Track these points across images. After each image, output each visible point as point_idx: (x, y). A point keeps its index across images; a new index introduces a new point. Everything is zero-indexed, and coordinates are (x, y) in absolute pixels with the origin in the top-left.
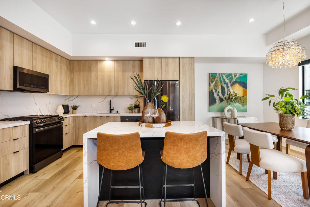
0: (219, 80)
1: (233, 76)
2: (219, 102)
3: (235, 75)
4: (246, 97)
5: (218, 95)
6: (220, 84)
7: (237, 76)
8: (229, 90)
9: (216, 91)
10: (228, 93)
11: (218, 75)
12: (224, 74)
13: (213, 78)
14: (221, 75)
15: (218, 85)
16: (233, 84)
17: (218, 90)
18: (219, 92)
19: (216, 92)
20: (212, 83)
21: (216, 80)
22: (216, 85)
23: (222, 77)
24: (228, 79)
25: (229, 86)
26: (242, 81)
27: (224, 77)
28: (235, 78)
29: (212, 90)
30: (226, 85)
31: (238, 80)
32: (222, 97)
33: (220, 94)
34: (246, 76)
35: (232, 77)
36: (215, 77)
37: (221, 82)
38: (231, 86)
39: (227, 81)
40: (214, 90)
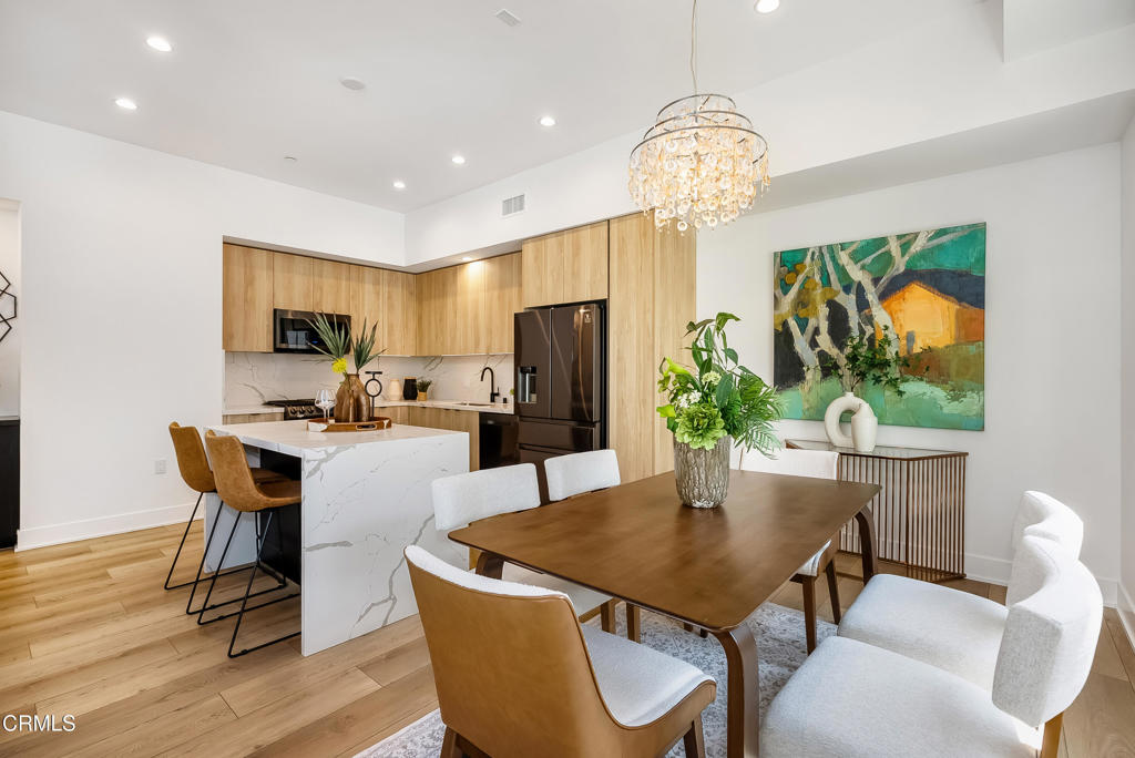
0: (817, 278)
1: (894, 247)
2: (819, 375)
3: (904, 240)
5: (813, 344)
6: (824, 293)
7: (916, 247)
8: (870, 320)
9: (803, 327)
10: (862, 332)
11: (813, 253)
12: (843, 247)
13: (789, 272)
14: (825, 251)
15: (814, 300)
16: (892, 289)
17: (812, 323)
18: (817, 331)
19: (803, 331)
20: (785, 293)
21: (801, 277)
22: (802, 302)
23: (834, 259)
24: (863, 268)
25: (871, 296)
26: (948, 264)
27: (844, 258)
28: (903, 255)
29: (785, 324)
30: (853, 297)
31: (923, 266)
32: (833, 352)
33: (824, 341)
34: (975, 235)
35: (888, 253)
36: (798, 267)
37: (827, 282)
38: (883, 297)
39: (857, 274)
40: (792, 324)
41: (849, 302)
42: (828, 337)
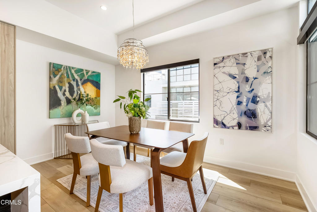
0: (65, 75)
1: (85, 72)
2: (66, 104)
3: (87, 71)
4: (99, 98)
5: (64, 94)
6: (67, 80)
7: (90, 74)
8: (79, 89)
9: (61, 89)
10: (77, 93)
11: (64, 67)
12: (73, 68)
13: (56, 71)
14: (68, 68)
15: (64, 81)
16: (84, 82)
17: (64, 88)
18: (65, 91)
19: (61, 90)
20: (55, 77)
21: (60, 73)
22: (60, 81)
23: (70, 71)
24: (78, 75)
25: (80, 84)
26: (95, 79)
27: (73, 71)
28: (87, 75)
29: (54, 87)
30: (75, 83)
31: (90, 78)
32: (70, 97)
33: (67, 94)
34: (98, 75)
35: (83, 73)
36: (59, 70)
37: (68, 77)
38: (82, 84)
39: (76, 77)
40: (57, 87)
41: (74, 84)
42: (69, 93)
